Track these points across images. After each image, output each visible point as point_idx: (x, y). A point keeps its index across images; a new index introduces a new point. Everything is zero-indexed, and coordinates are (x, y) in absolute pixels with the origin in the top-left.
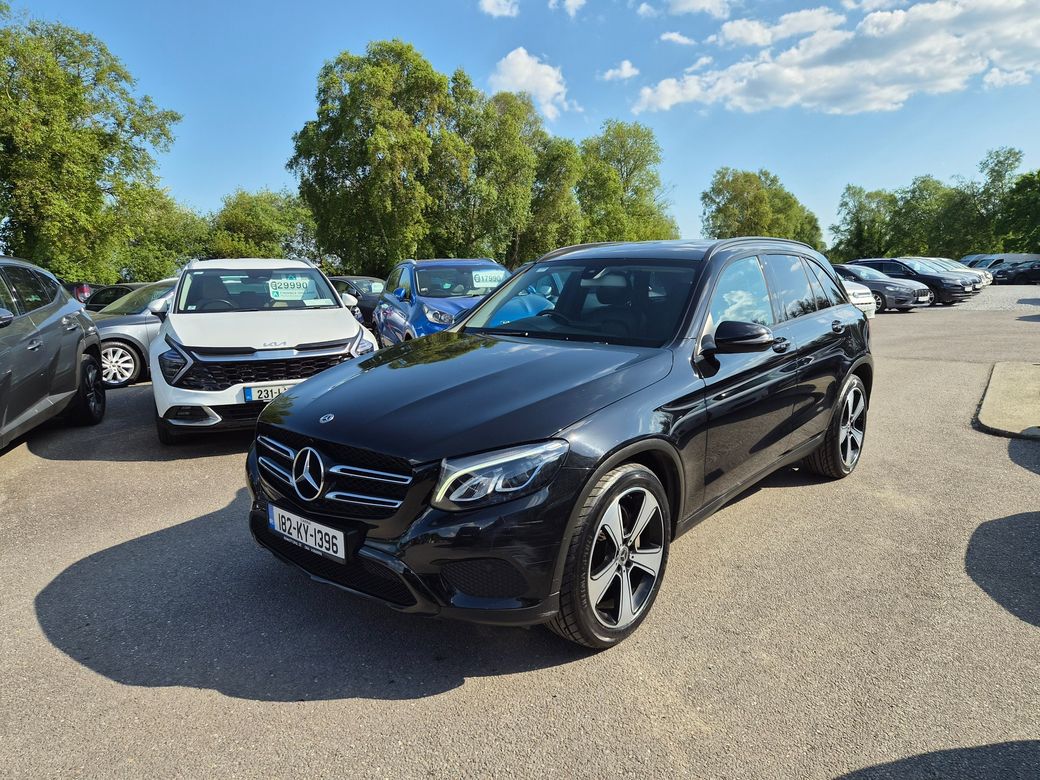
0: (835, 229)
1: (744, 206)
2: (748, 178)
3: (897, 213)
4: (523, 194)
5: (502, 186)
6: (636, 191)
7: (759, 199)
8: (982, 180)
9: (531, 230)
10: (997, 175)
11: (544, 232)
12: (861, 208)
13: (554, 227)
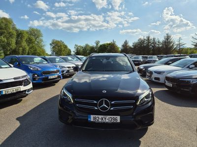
0: (74, 51)
1: (58, 47)
2: (58, 41)
3: (83, 50)
4: (14, 41)
5: (7, 39)
6: (38, 42)
7: (61, 46)
8: (95, 45)
9: (15, 49)
10: (97, 44)
11: (19, 50)
12: (78, 48)
13: (21, 48)
